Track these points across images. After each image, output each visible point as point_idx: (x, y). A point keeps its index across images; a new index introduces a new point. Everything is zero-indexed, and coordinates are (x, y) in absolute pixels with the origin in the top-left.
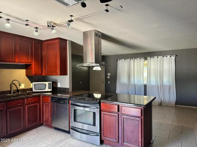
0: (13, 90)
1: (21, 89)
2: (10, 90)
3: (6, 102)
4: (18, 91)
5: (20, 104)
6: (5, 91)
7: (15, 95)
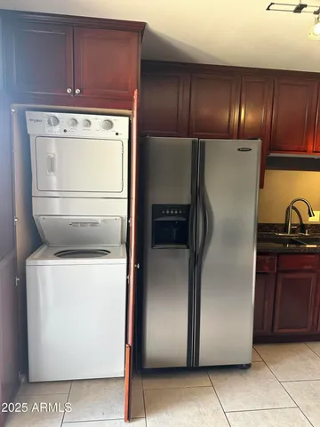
0: (292, 225)
1: (312, 225)
2: (284, 222)
3: (279, 255)
4: (303, 227)
5: (310, 267)
6: (274, 225)
7: (294, 236)
